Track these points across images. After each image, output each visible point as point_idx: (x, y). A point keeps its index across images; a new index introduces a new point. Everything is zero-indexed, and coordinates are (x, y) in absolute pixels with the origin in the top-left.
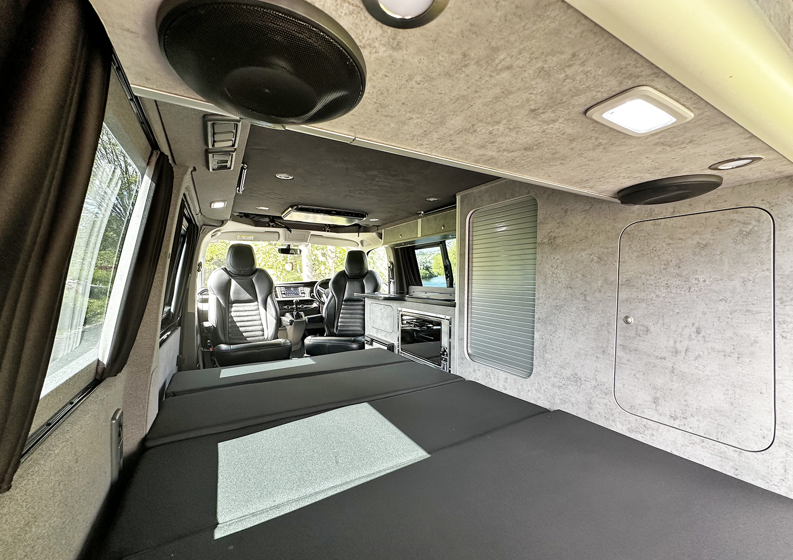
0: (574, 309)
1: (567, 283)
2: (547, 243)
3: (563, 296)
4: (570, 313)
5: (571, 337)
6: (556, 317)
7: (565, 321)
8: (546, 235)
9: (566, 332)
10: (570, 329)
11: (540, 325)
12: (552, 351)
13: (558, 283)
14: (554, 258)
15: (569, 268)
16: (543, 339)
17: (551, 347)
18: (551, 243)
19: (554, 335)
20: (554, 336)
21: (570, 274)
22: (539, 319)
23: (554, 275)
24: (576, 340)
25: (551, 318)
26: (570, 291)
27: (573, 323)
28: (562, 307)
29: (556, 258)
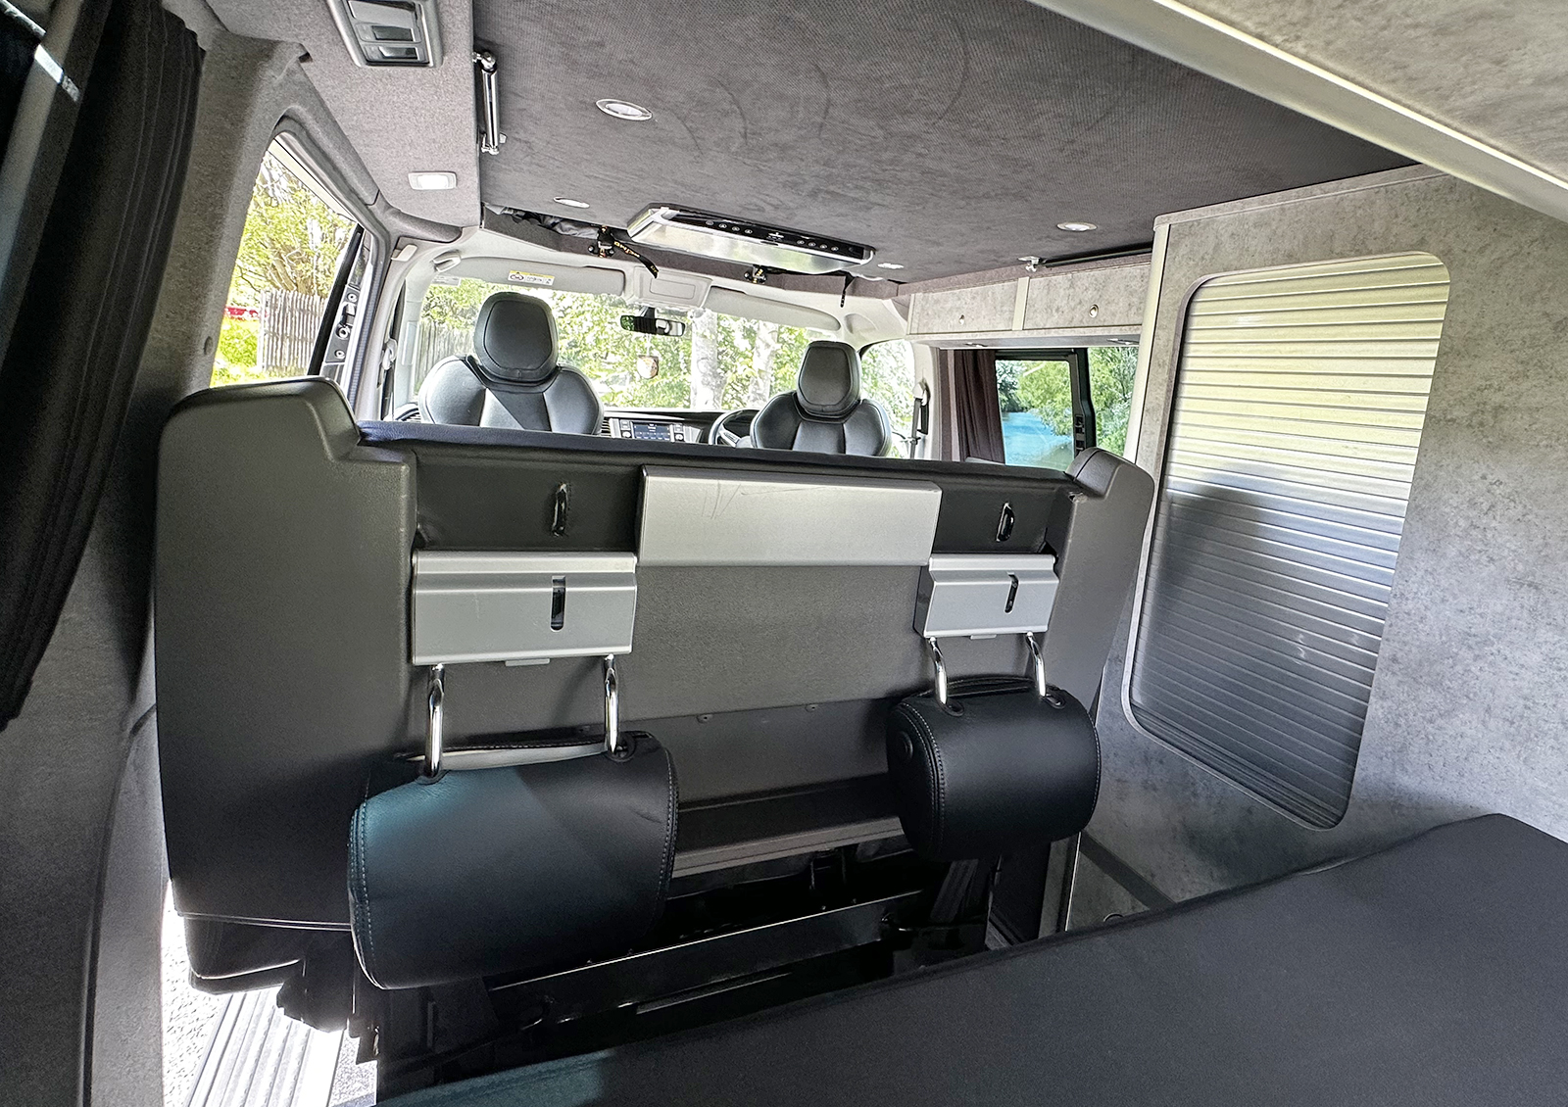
0: (1535, 658)
1: (1520, 567)
2: (1465, 422)
3: (1499, 608)
4: (1516, 669)
5: (1507, 745)
6: (1459, 668)
7: (1492, 691)
8: (1465, 395)
9: (1492, 724)
10: (1505, 720)
11: (1394, 680)
12: (1427, 772)
13: (1484, 558)
14: (1484, 477)
15: (1537, 521)
16: (1397, 725)
17: (1425, 758)
18: (1481, 424)
19: (1440, 722)
20: (1440, 728)
21: (1538, 541)
22: (1394, 660)
23: (1474, 533)
24: (1525, 759)
25: (1438, 668)
26: (1529, 597)
27: (1521, 702)
28: (1486, 642)
29: (1490, 478)
